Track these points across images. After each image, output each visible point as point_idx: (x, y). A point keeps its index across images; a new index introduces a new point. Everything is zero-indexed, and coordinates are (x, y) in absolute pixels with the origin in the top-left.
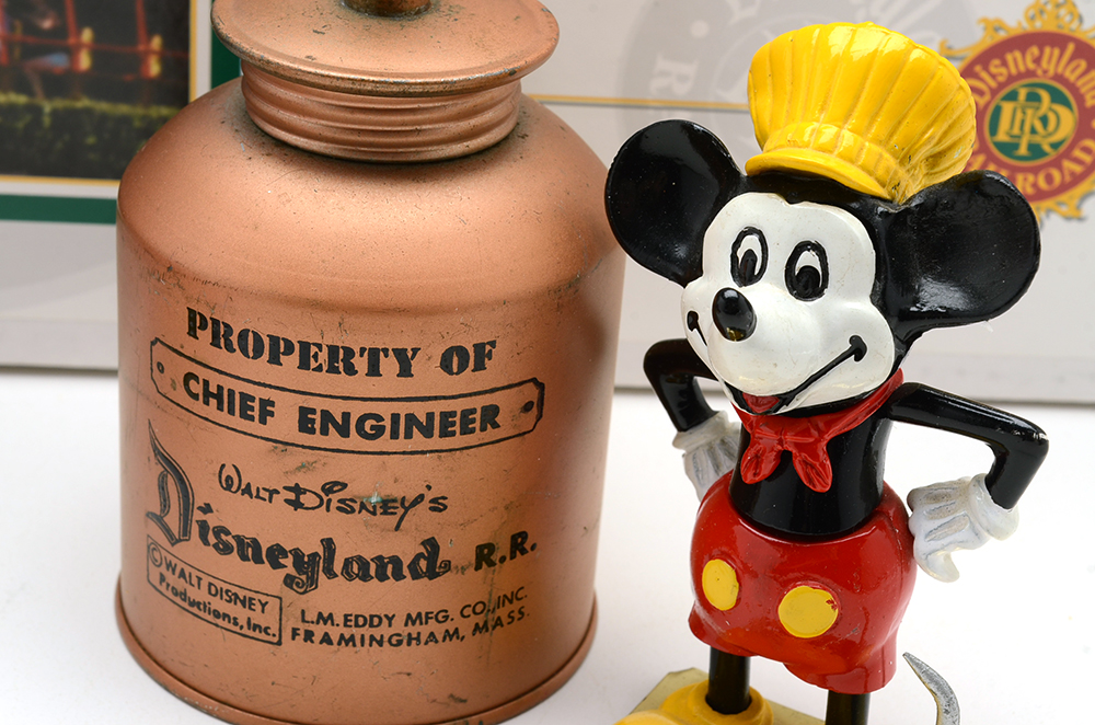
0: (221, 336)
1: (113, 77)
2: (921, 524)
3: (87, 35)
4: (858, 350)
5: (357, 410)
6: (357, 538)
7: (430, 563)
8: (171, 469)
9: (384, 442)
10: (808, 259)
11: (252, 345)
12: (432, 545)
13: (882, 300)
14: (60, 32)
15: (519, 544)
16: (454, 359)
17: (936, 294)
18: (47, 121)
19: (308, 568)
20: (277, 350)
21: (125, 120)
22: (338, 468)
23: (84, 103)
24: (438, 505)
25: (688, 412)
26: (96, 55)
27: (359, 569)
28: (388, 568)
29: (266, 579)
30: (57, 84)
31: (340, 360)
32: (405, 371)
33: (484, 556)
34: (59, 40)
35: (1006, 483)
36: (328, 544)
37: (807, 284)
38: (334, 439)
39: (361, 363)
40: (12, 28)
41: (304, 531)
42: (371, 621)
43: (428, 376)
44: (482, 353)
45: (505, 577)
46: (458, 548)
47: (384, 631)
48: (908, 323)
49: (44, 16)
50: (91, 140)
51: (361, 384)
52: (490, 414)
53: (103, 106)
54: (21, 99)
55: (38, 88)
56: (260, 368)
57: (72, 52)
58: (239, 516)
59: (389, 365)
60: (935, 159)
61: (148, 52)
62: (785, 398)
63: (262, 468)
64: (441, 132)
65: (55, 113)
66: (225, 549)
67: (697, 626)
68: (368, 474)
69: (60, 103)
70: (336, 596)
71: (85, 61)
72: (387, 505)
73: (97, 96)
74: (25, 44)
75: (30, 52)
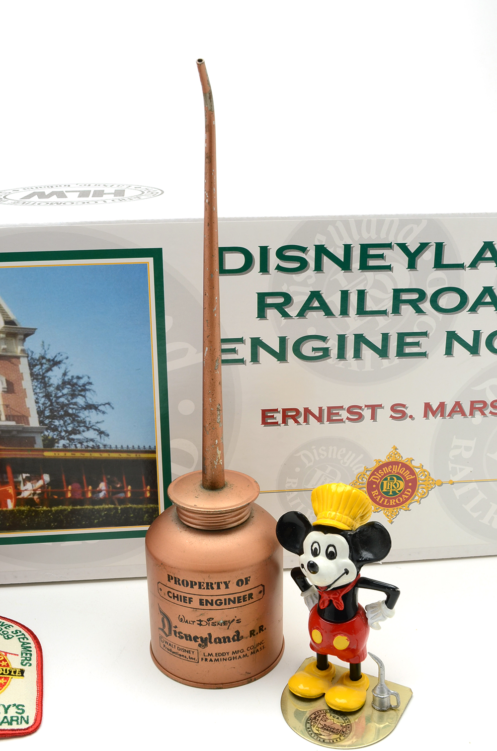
0: (177, 581)
1: (137, 498)
2: (369, 615)
3: (129, 487)
4: (347, 572)
5: (215, 599)
6: (217, 632)
7: (238, 637)
8: (165, 616)
9: (223, 606)
10: (331, 549)
11: (185, 583)
12: (238, 632)
13: (352, 558)
14: (122, 487)
15: (261, 629)
16: (240, 583)
17: (366, 555)
18: (119, 511)
19: (205, 642)
20: (192, 584)
21: (141, 509)
22: (211, 614)
23: (130, 505)
24: (239, 621)
25: (304, 586)
26: (132, 493)
27: (219, 641)
28: (226, 640)
29: (193, 645)
30: (122, 501)
31: (210, 586)
32: (227, 587)
33: (252, 633)
34: (122, 490)
35: (390, 602)
36: (210, 635)
37: (331, 556)
38: (209, 606)
39: (215, 586)
40: (109, 488)
41: (203, 632)
42: (223, 654)
43: (233, 588)
44: (247, 580)
45: (258, 638)
46: (244, 632)
47: (227, 657)
48: (359, 563)
49: (118, 484)
50: (132, 515)
51: (215, 591)
52: (251, 596)
53: (135, 506)
54: (113, 506)
55: (116, 503)
56: (188, 589)
57: (125, 493)
58: (185, 629)
59: (223, 586)
60: (362, 517)
61: (146, 490)
62: (329, 586)
63: (190, 616)
64: (231, 521)
65: (121, 509)
66: (182, 638)
67: (312, 647)
68: (219, 615)
69: (123, 506)
70: (212, 648)
71: (129, 495)
72: (225, 623)
73: (133, 503)
74: (113, 491)
75: (114, 493)
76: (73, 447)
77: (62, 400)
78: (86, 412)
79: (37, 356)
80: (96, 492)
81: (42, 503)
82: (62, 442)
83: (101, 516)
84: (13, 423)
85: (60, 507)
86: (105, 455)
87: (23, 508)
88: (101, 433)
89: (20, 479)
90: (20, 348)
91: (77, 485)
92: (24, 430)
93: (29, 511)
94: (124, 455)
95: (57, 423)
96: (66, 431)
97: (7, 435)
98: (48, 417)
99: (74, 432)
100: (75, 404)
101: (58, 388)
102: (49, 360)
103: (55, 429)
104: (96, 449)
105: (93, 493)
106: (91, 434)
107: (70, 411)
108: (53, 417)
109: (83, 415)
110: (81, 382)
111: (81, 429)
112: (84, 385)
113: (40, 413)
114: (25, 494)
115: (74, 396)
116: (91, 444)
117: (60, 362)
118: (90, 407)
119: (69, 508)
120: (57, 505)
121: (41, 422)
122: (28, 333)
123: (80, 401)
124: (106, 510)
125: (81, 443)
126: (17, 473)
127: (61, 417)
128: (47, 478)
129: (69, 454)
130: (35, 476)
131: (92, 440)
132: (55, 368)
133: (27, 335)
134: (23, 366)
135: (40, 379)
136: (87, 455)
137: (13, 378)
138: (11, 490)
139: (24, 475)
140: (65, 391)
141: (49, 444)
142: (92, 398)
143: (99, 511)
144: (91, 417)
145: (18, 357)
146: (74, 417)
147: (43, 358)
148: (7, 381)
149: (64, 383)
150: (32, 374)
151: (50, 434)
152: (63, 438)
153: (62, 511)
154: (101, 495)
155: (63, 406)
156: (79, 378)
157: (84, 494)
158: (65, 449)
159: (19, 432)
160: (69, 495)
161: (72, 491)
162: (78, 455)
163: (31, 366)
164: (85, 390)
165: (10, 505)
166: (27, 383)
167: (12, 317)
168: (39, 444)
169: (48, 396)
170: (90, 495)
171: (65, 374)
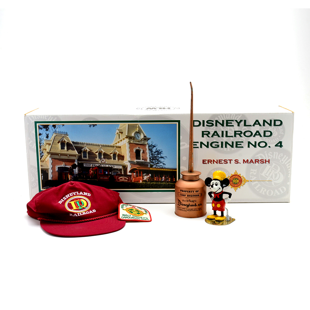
0: (182, 191)
2: (225, 200)
4: (220, 189)
5: (191, 195)
6: (191, 203)
7: (195, 205)
8: (179, 201)
9: (192, 197)
10: (216, 184)
11: (184, 191)
12: (195, 204)
13: (221, 186)
15: (201, 204)
16: (196, 191)
17: (224, 185)
19: (188, 206)
20: (186, 191)
22: (190, 199)
24: (196, 201)
27: (191, 206)
28: (193, 205)
29: (185, 207)
30: (168, 182)
31: (190, 192)
33: (199, 205)
35: (230, 197)
36: (189, 204)
37: (216, 185)
38: (189, 197)
39: (191, 192)
41: (187, 203)
42: (192, 209)
43: (195, 193)
44: (198, 191)
45: (200, 207)
46: (197, 204)
47: (193, 210)
48: (223, 187)
52: (199, 195)
56: (185, 193)
58: (184, 203)
59: (192, 192)
60: (224, 178)
62: (216, 192)
63: (185, 199)
66: (183, 205)
67: (213, 209)
68: (192, 199)
71: (170, 180)
72: (193, 201)
73: (170, 183)
74: (166, 179)
75: (166, 180)
76: (157, 167)
77: (155, 155)
78: (161, 159)
79: (150, 145)
80: (162, 179)
81: (149, 182)
82: (155, 166)
83: (162, 186)
84: (144, 161)
85: (153, 183)
86: (164, 170)
87: (144, 183)
88: (164, 164)
89: (144, 175)
90: (147, 143)
91: (157, 177)
92: (146, 163)
93: (145, 183)
94: (169, 170)
95: (154, 161)
96: (156, 163)
97: (142, 164)
98: (152, 160)
99: (158, 163)
100: (158, 156)
101: (155, 152)
102: (153, 146)
103: (153, 163)
104: (162, 168)
105: (161, 179)
106: (161, 164)
107: (157, 158)
108: (153, 160)
109: (160, 159)
110: (160, 151)
111: (159, 163)
112: (161, 152)
113: (150, 158)
114: (145, 179)
115: (158, 154)
116: (161, 167)
117: (155, 146)
118: (162, 157)
119: (155, 183)
120: (152, 182)
121: (150, 161)
122: (149, 139)
123: (159, 156)
124: (164, 184)
125: (159, 166)
126: (143, 173)
127: (155, 160)
128: (150, 175)
129: (156, 169)
130: (147, 174)
131: (162, 166)
132: (154, 148)
133: (148, 140)
135: (151, 150)
136: (160, 169)
137: (144, 150)
138: (141, 178)
139: (145, 174)
140: (156, 153)
141: (151, 166)
142: (162, 155)
143: (162, 184)
144: (162, 160)
145: (146, 145)
146: (158, 160)
147: (152, 145)
148: (143, 150)
149: (156, 151)
150: (149, 149)
151: (152, 164)
152: (155, 165)
153: (153, 184)
154: (163, 180)
155: (155, 157)
156: (159, 150)
157: (159, 180)
158: (155, 168)
159: (145, 163)
160: (155, 180)
161: (156, 179)
162: (158, 169)
163: (149, 147)
164: (161, 153)
165: (141, 182)
166: (148, 151)
167: (146, 135)
168: (149, 166)
169: (152, 154)
170: (160, 180)
171: (156, 149)
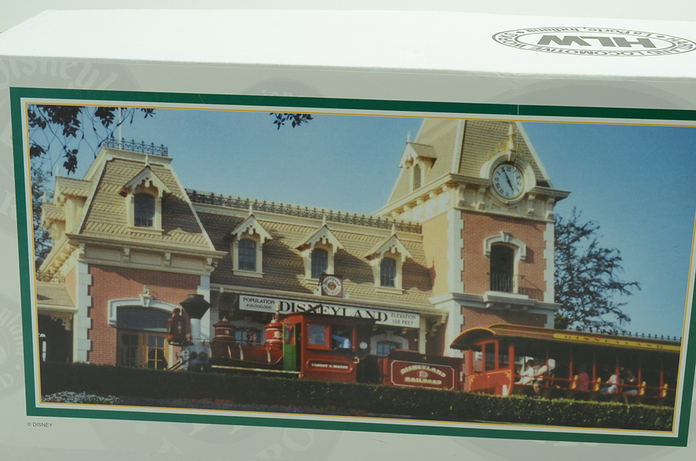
1: (651, 397)
3: (644, 384)
14: (636, 383)
18: (628, 411)
21: (653, 411)
23: (641, 405)
26: (646, 390)
34: (635, 386)
40: (621, 382)
49: (631, 378)
50: (641, 417)
53: (647, 406)
54: (621, 404)
55: (626, 401)
57: (638, 389)
61: (663, 389)
65: (631, 408)
69: (633, 405)
134: (549, 234)
